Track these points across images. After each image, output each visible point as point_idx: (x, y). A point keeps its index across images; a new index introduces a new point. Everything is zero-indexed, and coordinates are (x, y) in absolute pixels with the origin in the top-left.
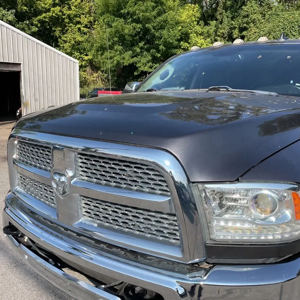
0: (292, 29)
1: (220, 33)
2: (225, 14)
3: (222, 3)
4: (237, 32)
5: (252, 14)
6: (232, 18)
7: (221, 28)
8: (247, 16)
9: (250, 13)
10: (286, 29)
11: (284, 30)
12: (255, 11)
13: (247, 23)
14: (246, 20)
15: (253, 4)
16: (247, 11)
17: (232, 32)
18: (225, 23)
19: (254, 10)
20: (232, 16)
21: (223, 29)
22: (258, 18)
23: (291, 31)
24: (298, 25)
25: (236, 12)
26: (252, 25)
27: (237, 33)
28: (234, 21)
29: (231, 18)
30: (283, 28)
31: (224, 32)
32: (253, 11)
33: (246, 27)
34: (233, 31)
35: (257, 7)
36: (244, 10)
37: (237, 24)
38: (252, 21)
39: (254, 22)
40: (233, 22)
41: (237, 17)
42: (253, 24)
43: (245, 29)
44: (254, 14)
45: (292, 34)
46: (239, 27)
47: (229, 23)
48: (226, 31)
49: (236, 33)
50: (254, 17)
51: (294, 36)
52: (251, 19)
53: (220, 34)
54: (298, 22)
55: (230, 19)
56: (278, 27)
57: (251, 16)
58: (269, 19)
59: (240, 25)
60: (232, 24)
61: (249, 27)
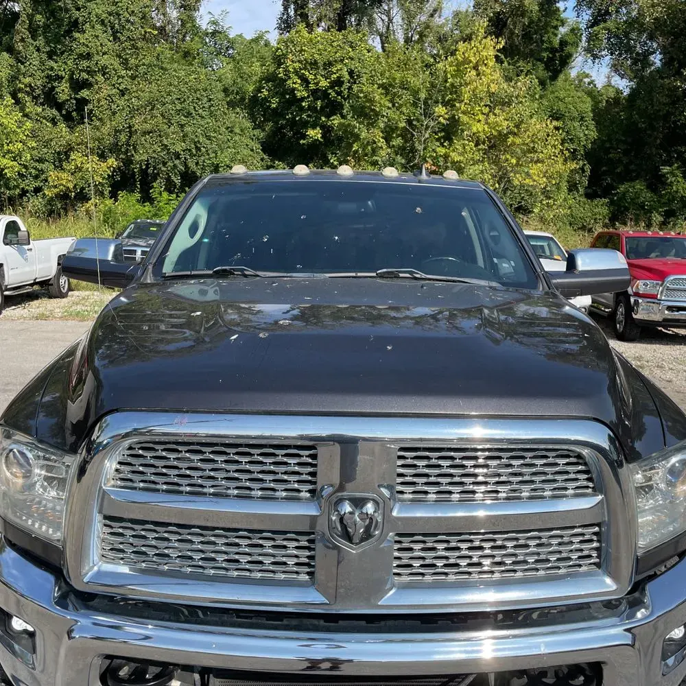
0: (196, 103)
1: (23, 83)
2: (32, 41)
3: (24, 15)
4: (66, 87)
5: (98, 54)
6: (51, 55)
7: (24, 74)
8: (88, 56)
9: (93, 51)
10: (185, 100)
11: (181, 103)
12: (105, 49)
13: (88, 72)
14: (85, 64)
15: (99, 33)
16: (87, 46)
17: (53, 88)
18: (34, 63)
19: (101, 44)
20: (48, 49)
21: (30, 76)
22: (112, 65)
23: (195, 108)
24: (207, 96)
25: (59, 42)
26: (100, 78)
27: (66, 90)
28: (56, 62)
29: (47, 53)
30: (179, 99)
31: (33, 85)
32: (100, 48)
33: (87, 80)
34: (56, 84)
35: (109, 40)
36: (79, 42)
37: (64, 70)
38: (99, 69)
39: (103, 71)
40: (52, 63)
41: (62, 53)
42: (103, 75)
43: (86, 85)
44: (104, 54)
45: (199, 114)
46: (71, 78)
47: (44, 65)
48: (39, 83)
49: (63, 90)
50: (104, 60)
51: (203, 117)
52: (97, 63)
53: (23, 86)
54: (206, 90)
55: (44, 56)
56: (167, 95)
57: (96, 58)
58: (146, 74)
59: (73, 73)
60: (52, 69)
61: (94, 80)
